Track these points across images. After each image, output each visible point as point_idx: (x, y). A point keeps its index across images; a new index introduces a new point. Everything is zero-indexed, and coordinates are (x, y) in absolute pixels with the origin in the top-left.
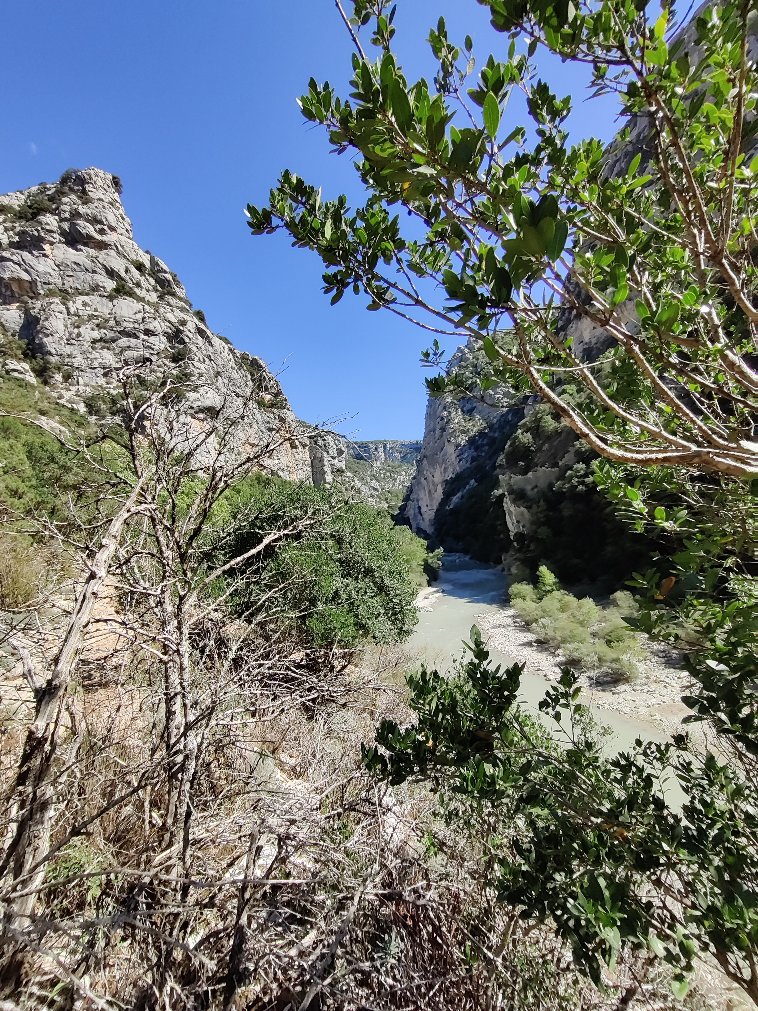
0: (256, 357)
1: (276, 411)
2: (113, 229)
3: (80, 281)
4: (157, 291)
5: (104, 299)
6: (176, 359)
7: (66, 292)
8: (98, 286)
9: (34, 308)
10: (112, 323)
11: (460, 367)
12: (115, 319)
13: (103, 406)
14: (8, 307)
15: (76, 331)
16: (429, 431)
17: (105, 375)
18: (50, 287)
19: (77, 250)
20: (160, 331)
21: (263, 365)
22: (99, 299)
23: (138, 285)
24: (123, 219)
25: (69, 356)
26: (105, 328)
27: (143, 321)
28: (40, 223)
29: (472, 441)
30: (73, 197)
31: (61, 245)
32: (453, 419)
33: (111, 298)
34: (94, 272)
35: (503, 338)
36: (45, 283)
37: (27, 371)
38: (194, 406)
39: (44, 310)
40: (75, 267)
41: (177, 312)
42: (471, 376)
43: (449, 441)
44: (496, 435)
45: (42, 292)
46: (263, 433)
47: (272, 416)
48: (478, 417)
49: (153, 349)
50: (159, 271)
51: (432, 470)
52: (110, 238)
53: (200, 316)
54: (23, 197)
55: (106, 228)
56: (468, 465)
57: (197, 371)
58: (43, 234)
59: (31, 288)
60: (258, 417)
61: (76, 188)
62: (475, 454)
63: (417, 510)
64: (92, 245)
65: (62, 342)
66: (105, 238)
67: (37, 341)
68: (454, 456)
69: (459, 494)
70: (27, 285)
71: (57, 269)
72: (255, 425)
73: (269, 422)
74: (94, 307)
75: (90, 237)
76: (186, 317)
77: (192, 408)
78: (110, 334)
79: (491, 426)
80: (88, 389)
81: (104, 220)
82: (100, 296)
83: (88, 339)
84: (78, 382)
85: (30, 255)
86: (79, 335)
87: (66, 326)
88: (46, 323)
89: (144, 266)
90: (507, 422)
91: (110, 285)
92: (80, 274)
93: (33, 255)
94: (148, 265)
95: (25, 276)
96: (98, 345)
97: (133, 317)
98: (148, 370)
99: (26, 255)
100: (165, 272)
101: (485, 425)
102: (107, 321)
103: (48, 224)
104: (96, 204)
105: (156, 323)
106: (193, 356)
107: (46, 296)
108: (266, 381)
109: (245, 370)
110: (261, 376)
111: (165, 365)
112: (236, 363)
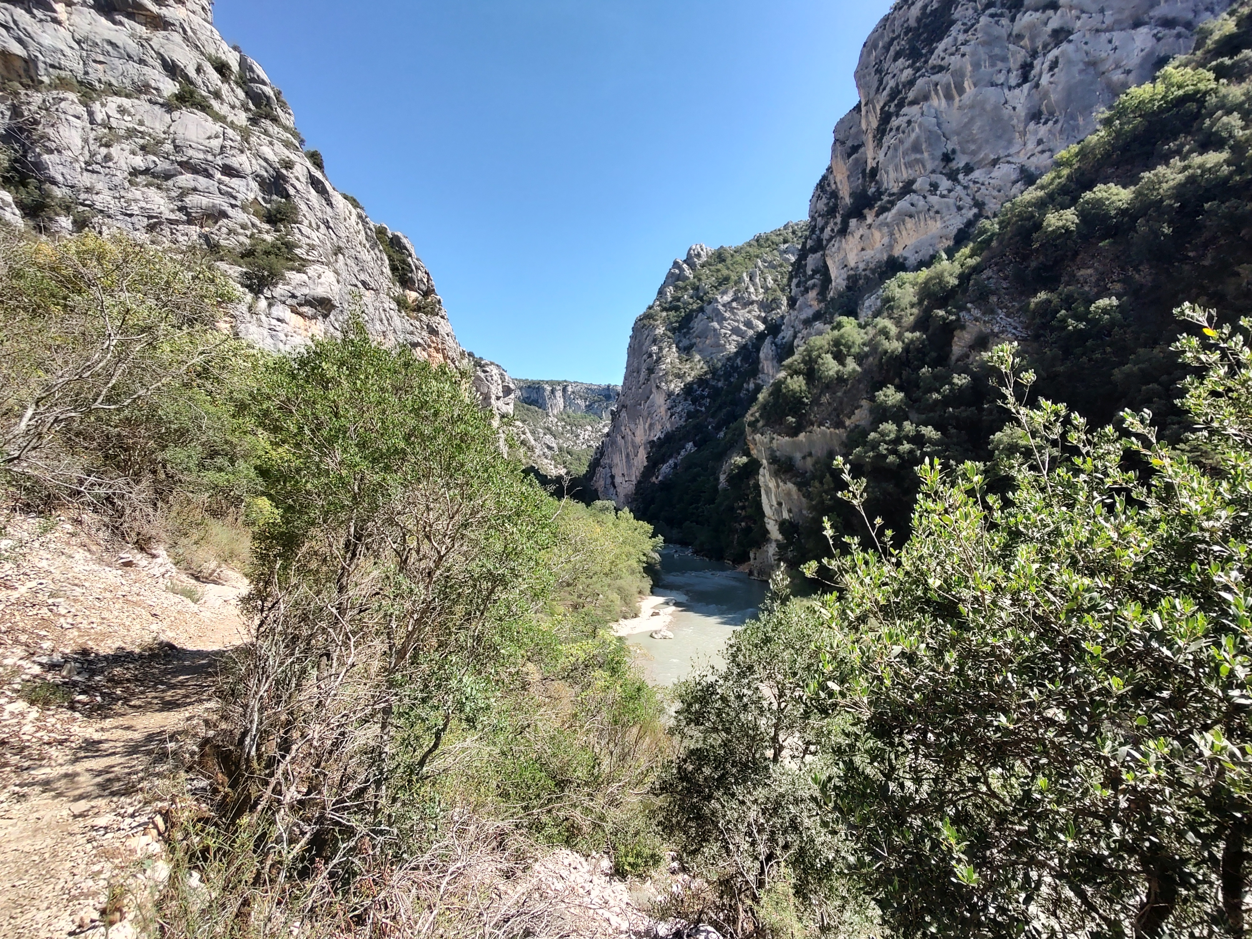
0: (399, 233)
1: (424, 317)
2: (179, 1)
3: (117, 73)
4: (247, 110)
5: (157, 107)
6: (273, 218)
7: (90, 86)
8: (147, 86)
9: (29, 103)
10: (168, 147)
11: (677, 288)
12: (173, 141)
15: (104, 151)
16: (631, 372)
17: (151, 228)
18: (63, 74)
19: (114, 22)
20: (248, 171)
21: (408, 246)
22: (147, 106)
23: (217, 95)
25: (88, 190)
26: (155, 154)
27: (222, 153)
29: (688, 389)
31: (85, 10)
32: (666, 357)
33: (169, 107)
34: (142, 62)
35: (732, 256)
36: (53, 66)
37: (9, 205)
38: (298, 294)
39: (47, 109)
40: (109, 48)
41: (279, 147)
42: (691, 301)
43: (658, 387)
44: (720, 384)
45: (46, 79)
47: (417, 324)
48: (697, 357)
49: (235, 198)
50: (253, 80)
51: (632, 426)
52: (175, 13)
53: (316, 159)
56: (682, 422)
57: (304, 240)
59: (27, 71)
60: (397, 321)
62: (692, 408)
63: (609, 481)
64: (141, 18)
65: (77, 166)
66: (164, 11)
67: (30, 157)
68: (663, 409)
69: (671, 462)
70: (18, 64)
71: (76, 46)
73: (412, 333)
74: (138, 117)
75: (141, 7)
76: (293, 157)
77: (293, 296)
78: (163, 165)
79: (713, 371)
82: (150, 101)
83: (125, 167)
84: (100, 233)
85: (28, 16)
86: (108, 158)
87: (86, 141)
88: (50, 131)
89: (229, 68)
90: (735, 368)
91: (168, 86)
92: (117, 61)
93: (34, 16)
94: (235, 67)
95: (16, 49)
96: (140, 179)
97: (206, 142)
98: (224, 230)
99: (20, 13)
100: (263, 82)
101: (706, 369)
102: (160, 143)
105: (243, 158)
106: (300, 218)
107: (52, 86)
108: (412, 271)
109: (380, 251)
110: (404, 262)
111: (254, 225)
112: (368, 238)
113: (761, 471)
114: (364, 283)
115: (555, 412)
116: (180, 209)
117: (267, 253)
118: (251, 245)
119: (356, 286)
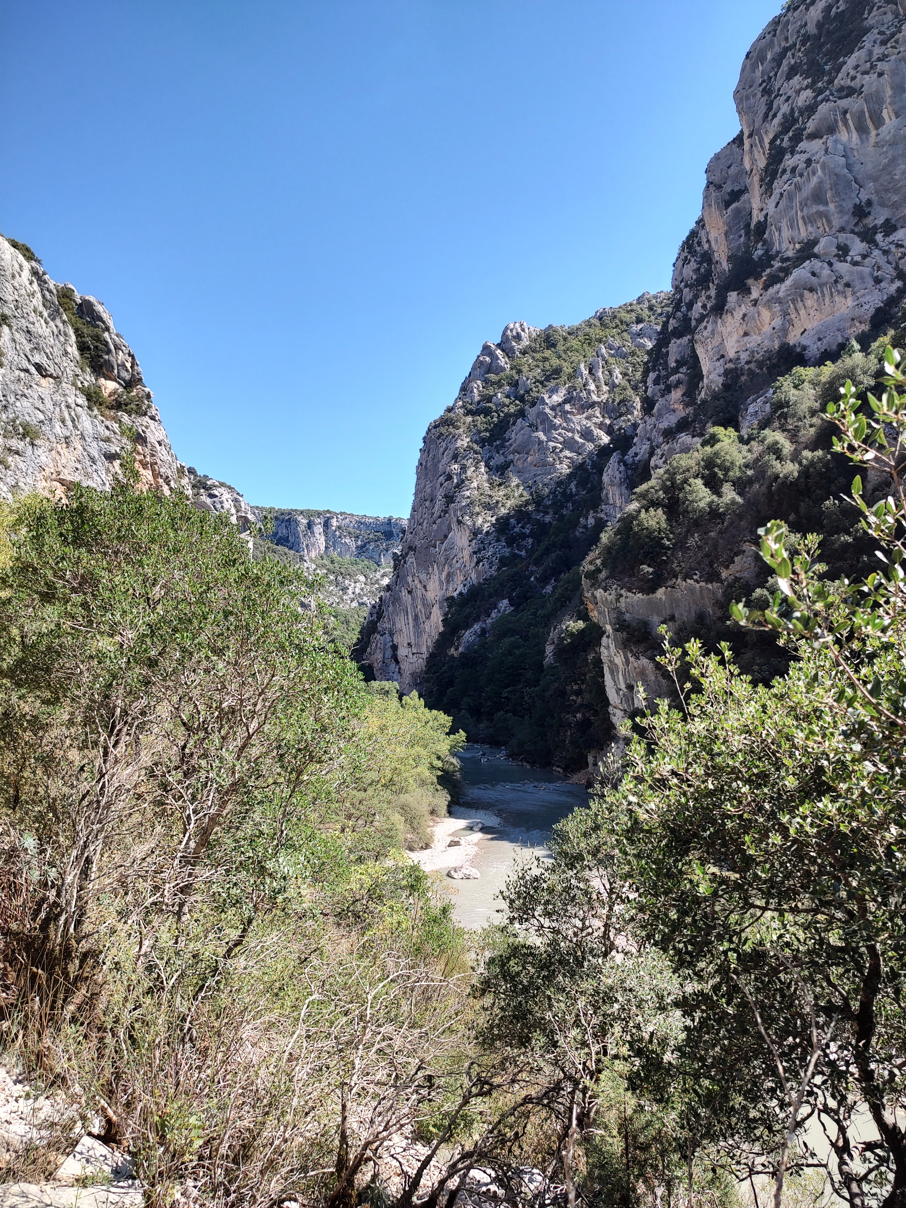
0: (92, 299)
1: (125, 418)
11: (486, 381)
16: (422, 499)
21: (105, 316)
29: (502, 526)
32: (470, 480)
35: (565, 339)
42: (507, 401)
43: (459, 522)
44: (548, 519)
46: (93, 460)
47: (116, 427)
48: (515, 481)
51: (423, 576)
56: (493, 572)
60: (86, 423)
62: (507, 551)
63: (389, 653)
68: (466, 553)
69: (477, 627)
72: (77, 443)
73: (107, 440)
79: (538, 500)
90: (568, 497)
101: (527, 496)
108: (109, 352)
109: (64, 322)
110: (98, 338)
112: (46, 303)
113: (604, 640)
114: (39, 367)
115: (313, 554)
119: (27, 371)
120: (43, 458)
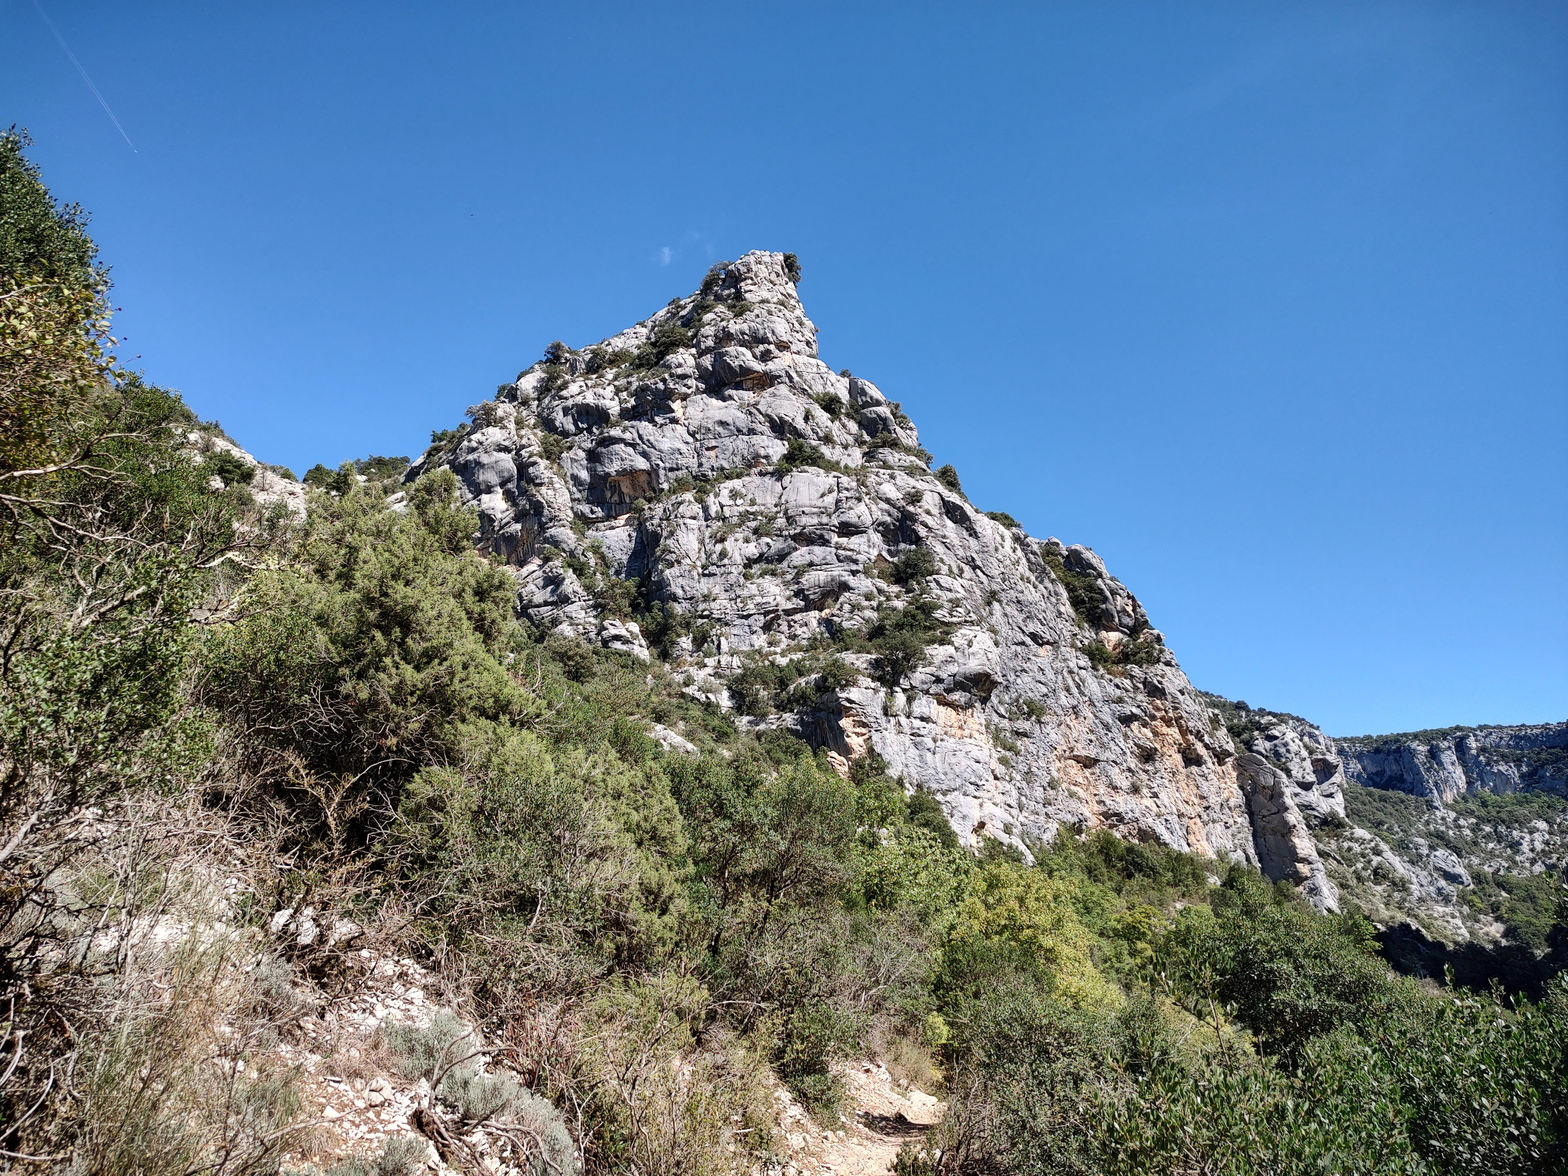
0: (1078, 547)
1: (1136, 670)
2: (783, 346)
3: (728, 453)
4: (860, 443)
5: (767, 478)
6: (902, 576)
7: (704, 478)
8: (757, 456)
9: (652, 518)
10: (781, 522)
12: (786, 513)
13: (763, 693)
14: (613, 523)
15: (719, 547)
17: (767, 628)
18: (680, 474)
19: (725, 399)
20: (869, 522)
21: (1095, 562)
22: (758, 480)
23: (827, 439)
24: (801, 324)
25: (706, 598)
26: (767, 535)
27: (837, 508)
28: (669, 367)
30: (721, 308)
31: (699, 397)
33: (779, 474)
34: (752, 432)
36: (671, 470)
37: (635, 637)
38: (944, 676)
39: (668, 519)
40: (720, 429)
41: (902, 479)
45: (665, 486)
46: (1107, 727)
47: (1127, 683)
49: (856, 562)
52: (780, 363)
53: (948, 477)
54: (645, 331)
55: (772, 347)
57: (946, 596)
58: (671, 386)
59: (649, 483)
60: (1093, 686)
61: (727, 292)
64: (749, 384)
65: (695, 573)
66: (771, 366)
67: (654, 578)
70: (643, 478)
71: (690, 439)
72: (1086, 711)
73: (1120, 701)
74: (750, 496)
75: (746, 371)
76: (920, 485)
77: (939, 680)
78: (777, 545)
80: (736, 661)
81: (769, 335)
82: (761, 474)
83: (739, 561)
84: (719, 647)
85: (650, 426)
86: (723, 555)
87: (702, 542)
88: (670, 542)
89: (838, 400)
91: (777, 449)
92: (727, 441)
93: (655, 424)
94: (845, 397)
95: (641, 464)
96: (756, 569)
97: (819, 503)
98: (847, 607)
99: (645, 427)
100: (878, 403)
102: (772, 519)
103: (680, 365)
104: (756, 311)
105: (861, 508)
106: (937, 565)
107: (673, 491)
108: (1105, 600)
109: (1052, 581)
110: (1091, 588)
111: (880, 591)
112: (1031, 565)
114: (1034, 637)
116: (797, 594)
117: (899, 626)
118: (882, 620)
119: (1023, 643)
120: (1053, 736)
